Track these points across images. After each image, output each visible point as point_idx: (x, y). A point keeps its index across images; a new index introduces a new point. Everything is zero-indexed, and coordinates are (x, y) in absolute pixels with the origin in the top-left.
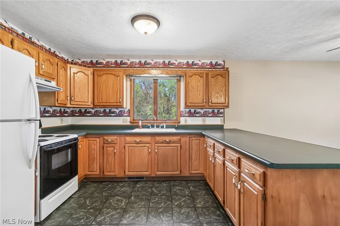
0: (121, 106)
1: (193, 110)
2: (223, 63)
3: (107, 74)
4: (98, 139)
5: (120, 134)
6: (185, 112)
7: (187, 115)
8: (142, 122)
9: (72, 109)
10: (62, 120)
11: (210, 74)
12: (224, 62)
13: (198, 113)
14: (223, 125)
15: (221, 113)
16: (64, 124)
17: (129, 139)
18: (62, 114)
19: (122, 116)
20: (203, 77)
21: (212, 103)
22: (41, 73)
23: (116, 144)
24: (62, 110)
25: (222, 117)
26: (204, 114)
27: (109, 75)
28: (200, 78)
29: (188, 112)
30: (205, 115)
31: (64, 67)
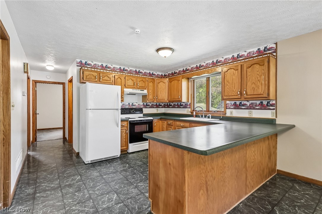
0: (180, 101)
1: (238, 103)
2: (274, 46)
3: (174, 80)
4: (165, 122)
5: (175, 120)
6: (230, 104)
7: (232, 107)
8: (195, 113)
9: (164, 103)
10: (157, 110)
11: (245, 65)
12: (276, 44)
13: (244, 105)
14: (275, 120)
15: (272, 105)
16: (159, 112)
17: (178, 123)
18: (158, 106)
19: (186, 108)
20: (237, 70)
21: (247, 95)
22: (138, 87)
23: (173, 126)
24: (158, 104)
25: (274, 109)
26: (250, 107)
27: (175, 81)
28: (235, 71)
29: (234, 104)
30: (252, 107)
31: (152, 81)
